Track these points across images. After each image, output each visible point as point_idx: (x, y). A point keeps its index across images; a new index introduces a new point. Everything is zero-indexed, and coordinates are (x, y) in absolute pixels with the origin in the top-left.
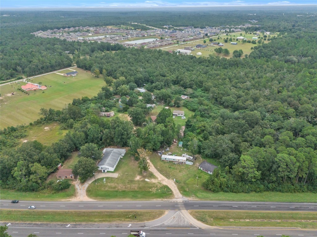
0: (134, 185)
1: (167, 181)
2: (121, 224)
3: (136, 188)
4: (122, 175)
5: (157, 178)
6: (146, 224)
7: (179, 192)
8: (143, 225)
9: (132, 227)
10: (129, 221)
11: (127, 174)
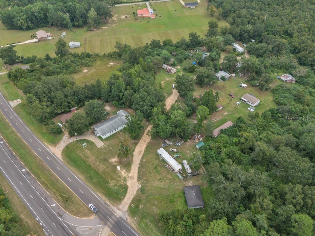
0: (102, 166)
1: (134, 182)
2: (51, 199)
3: (101, 170)
4: (106, 148)
5: (130, 172)
6: (65, 214)
7: (129, 204)
8: (61, 214)
9: (52, 209)
10: (59, 200)
11: (110, 150)
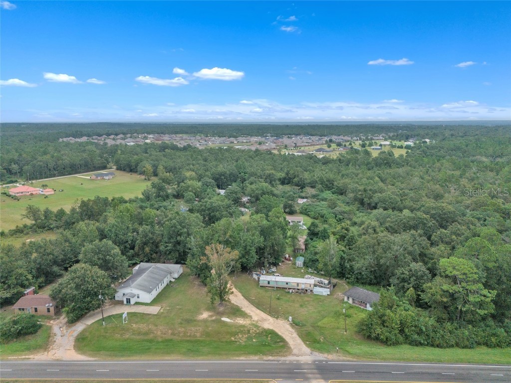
0: (193, 329)
1: (272, 322)
4: (169, 309)
5: (251, 317)
7: (303, 343)
11: (181, 309)
